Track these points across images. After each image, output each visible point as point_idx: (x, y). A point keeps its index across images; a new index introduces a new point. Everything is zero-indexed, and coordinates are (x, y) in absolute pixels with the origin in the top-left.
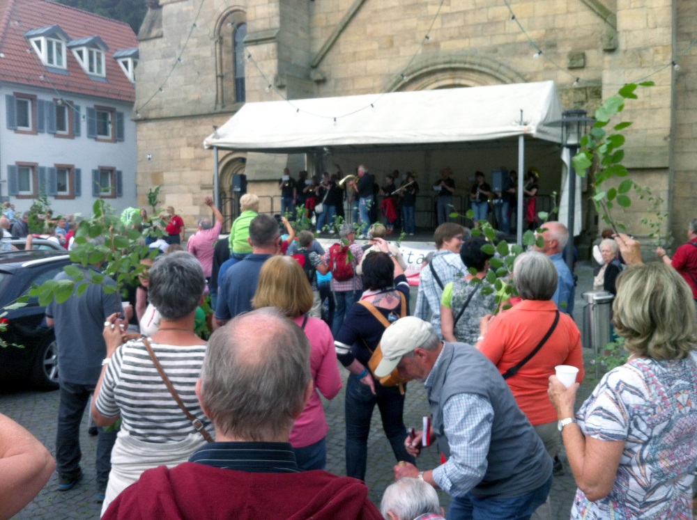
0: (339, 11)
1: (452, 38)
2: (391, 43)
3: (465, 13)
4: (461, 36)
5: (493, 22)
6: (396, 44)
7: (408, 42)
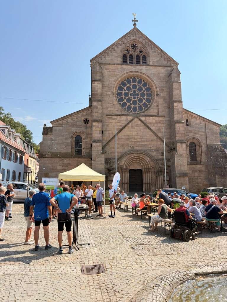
0: (110, 137)
1: (137, 147)
2: (123, 146)
3: (140, 142)
4: (139, 146)
5: (146, 145)
6: (124, 146)
7: (127, 146)
